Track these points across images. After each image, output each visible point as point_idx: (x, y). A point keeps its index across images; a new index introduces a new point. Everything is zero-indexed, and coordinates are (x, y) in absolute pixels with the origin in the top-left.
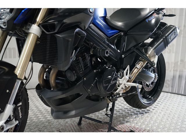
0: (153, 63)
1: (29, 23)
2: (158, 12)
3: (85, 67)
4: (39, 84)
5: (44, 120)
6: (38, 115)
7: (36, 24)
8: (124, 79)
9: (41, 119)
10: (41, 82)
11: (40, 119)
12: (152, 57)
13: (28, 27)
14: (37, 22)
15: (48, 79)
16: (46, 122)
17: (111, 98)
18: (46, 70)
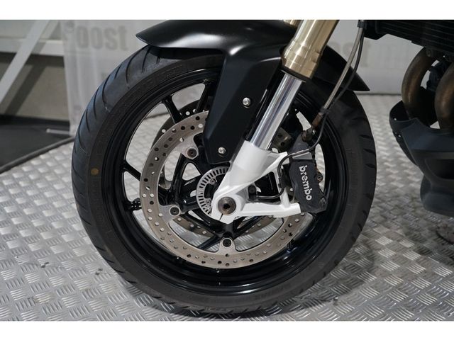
4: (401, 102)
5: (401, 186)
6: (389, 167)
9: (394, 184)
10: (409, 97)
11: (393, 180)
15: (432, 90)
16: (406, 195)
18: (434, 65)
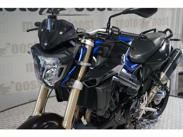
0: (167, 87)
1: (72, 79)
2: (167, 39)
3: (115, 104)
7: (78, 80)
8: (144, 104)
12: (164, 80)
13: (71, 83)
14: (79, 78)
17: (135, 123)
